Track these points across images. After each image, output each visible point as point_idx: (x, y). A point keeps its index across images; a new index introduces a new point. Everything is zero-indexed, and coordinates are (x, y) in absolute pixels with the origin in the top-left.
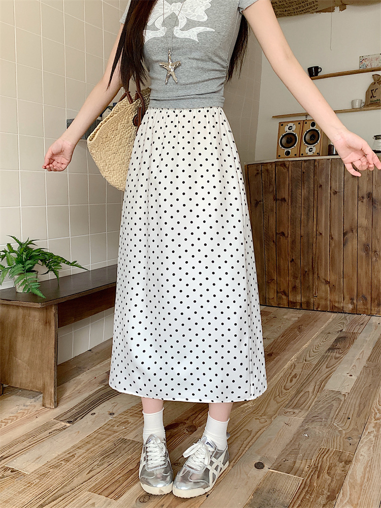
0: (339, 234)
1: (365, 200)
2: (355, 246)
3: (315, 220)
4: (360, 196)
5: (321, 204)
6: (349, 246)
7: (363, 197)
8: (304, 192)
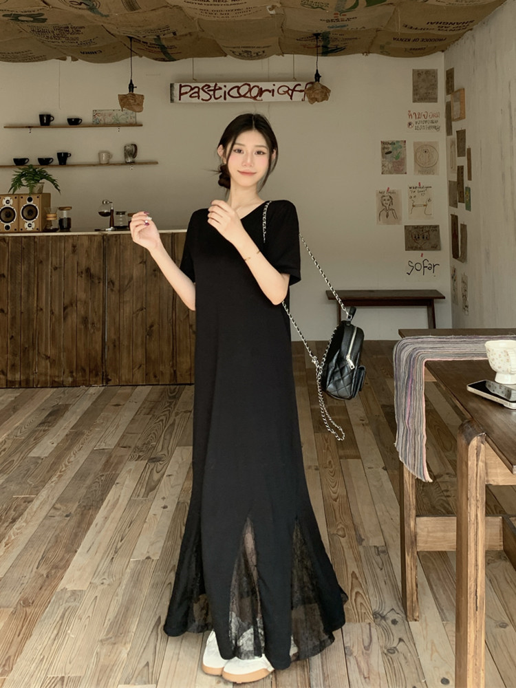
0: (60, 309)
1: (83, 275)
2: (75, 320)
3: (36, 296)
4: (79, 271)
5: (42, 279)
6: (69, 320)
7: (82, 272)
8: (24, 268)
